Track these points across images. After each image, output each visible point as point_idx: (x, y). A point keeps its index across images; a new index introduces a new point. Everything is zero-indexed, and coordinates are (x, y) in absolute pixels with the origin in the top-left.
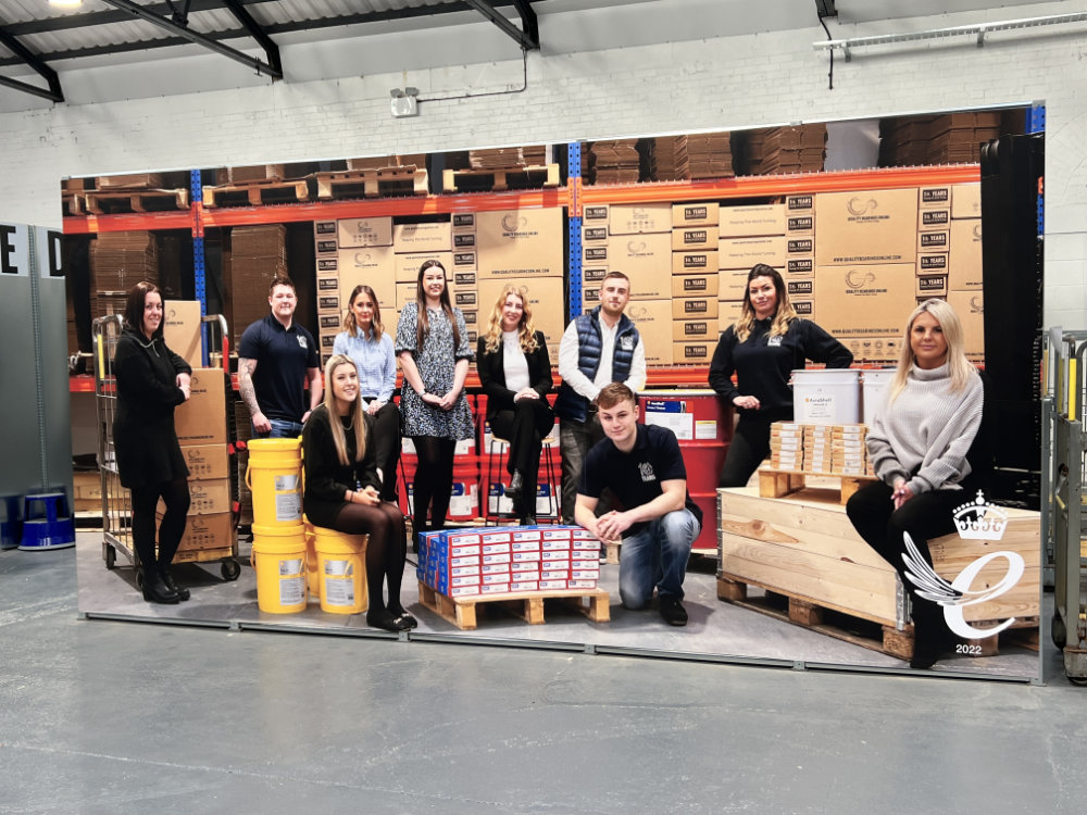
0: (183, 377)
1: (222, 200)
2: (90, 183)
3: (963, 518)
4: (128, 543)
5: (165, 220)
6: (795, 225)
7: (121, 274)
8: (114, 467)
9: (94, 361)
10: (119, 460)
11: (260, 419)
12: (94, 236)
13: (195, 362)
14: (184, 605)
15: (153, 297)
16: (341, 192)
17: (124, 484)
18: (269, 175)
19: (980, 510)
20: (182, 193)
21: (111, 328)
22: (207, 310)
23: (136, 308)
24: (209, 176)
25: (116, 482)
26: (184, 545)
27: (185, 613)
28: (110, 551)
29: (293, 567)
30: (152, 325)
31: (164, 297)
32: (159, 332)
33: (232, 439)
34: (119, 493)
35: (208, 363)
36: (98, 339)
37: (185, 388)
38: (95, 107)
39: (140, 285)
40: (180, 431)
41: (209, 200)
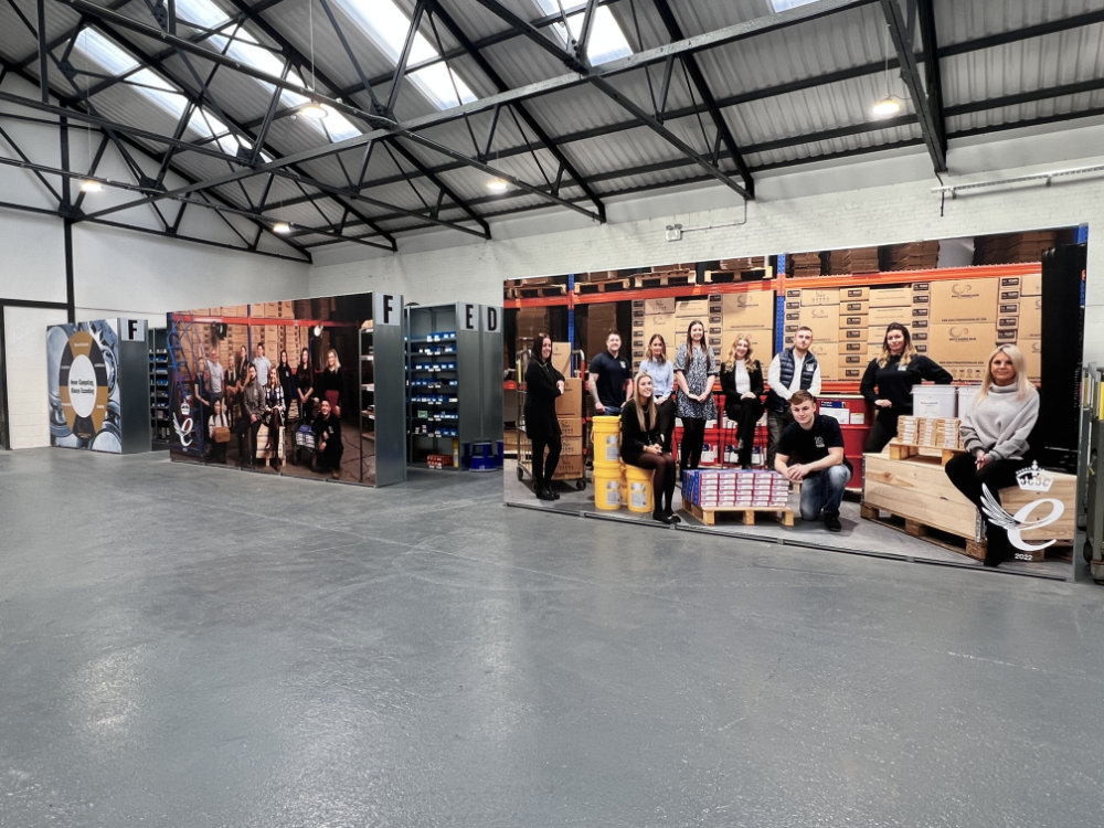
0: (560, 383)
1: (584, 290)
2: (518, 282)
3: (1023, 477)
4: (529, 468)
5: (554, 301)
6: (917, 300)
7: (531, 329)
8: (524, 428)
9: (516, 373)
10: (527, 425)
11: (599, 405)
12: (519, 309)
13: (567, 375)
14: (556, 502)
15: (547, 340)
16: (647, 284)
17: (529, 437)
18: (609, 276)
19: (1034, 473)
20: (564, 286)
21: (525, 357)
22: (574, 347)
23: (538, 346)
24: (578, 277)
25: (525, 435)
26: (558, 470)
27: (557, 506)
28: (520, 471)
29: (614, 485)
30: (546, 355)
31: (553, 340)
32: (549, 359)
33: (584, 415)
34: (526, 441)
35: (573, 375)
36: (519, 362)
37: (561, 388)
38: (507, 242)
39: (541, 335)
40: (558, 411)
41: (577, 290)
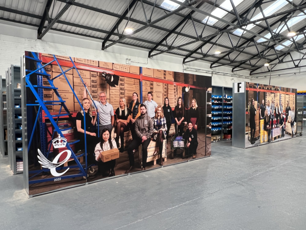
0: (256, 112)
2: (249, 83)
5: (255, 90)
9: (248, 109)
10: (250, 124)
11: (261, 117)
12: (248, 91)
14: (255, 144)
17: (250, 127)
20: (256, 86)
21: (250, 104)
22: (258, 103)
24: (259, 85)
27: (255, 145)
28: (248, 137)
29: (263, 137)
30: (253, 104)
31: (255, 100)
32: (254, 105)
34: (250, 129)
36: (248, 106)
37: (256, 113)
41: (258, 88)
